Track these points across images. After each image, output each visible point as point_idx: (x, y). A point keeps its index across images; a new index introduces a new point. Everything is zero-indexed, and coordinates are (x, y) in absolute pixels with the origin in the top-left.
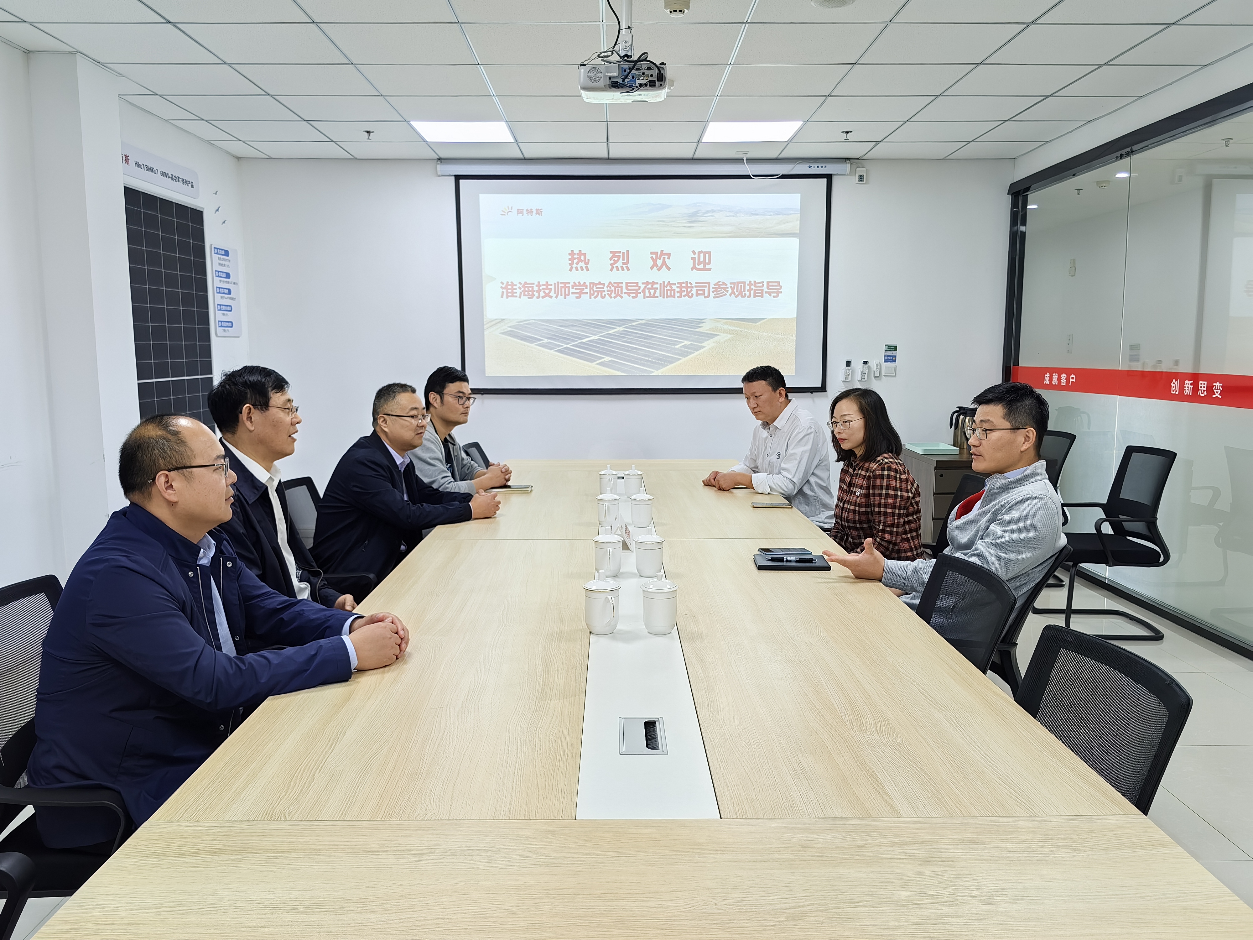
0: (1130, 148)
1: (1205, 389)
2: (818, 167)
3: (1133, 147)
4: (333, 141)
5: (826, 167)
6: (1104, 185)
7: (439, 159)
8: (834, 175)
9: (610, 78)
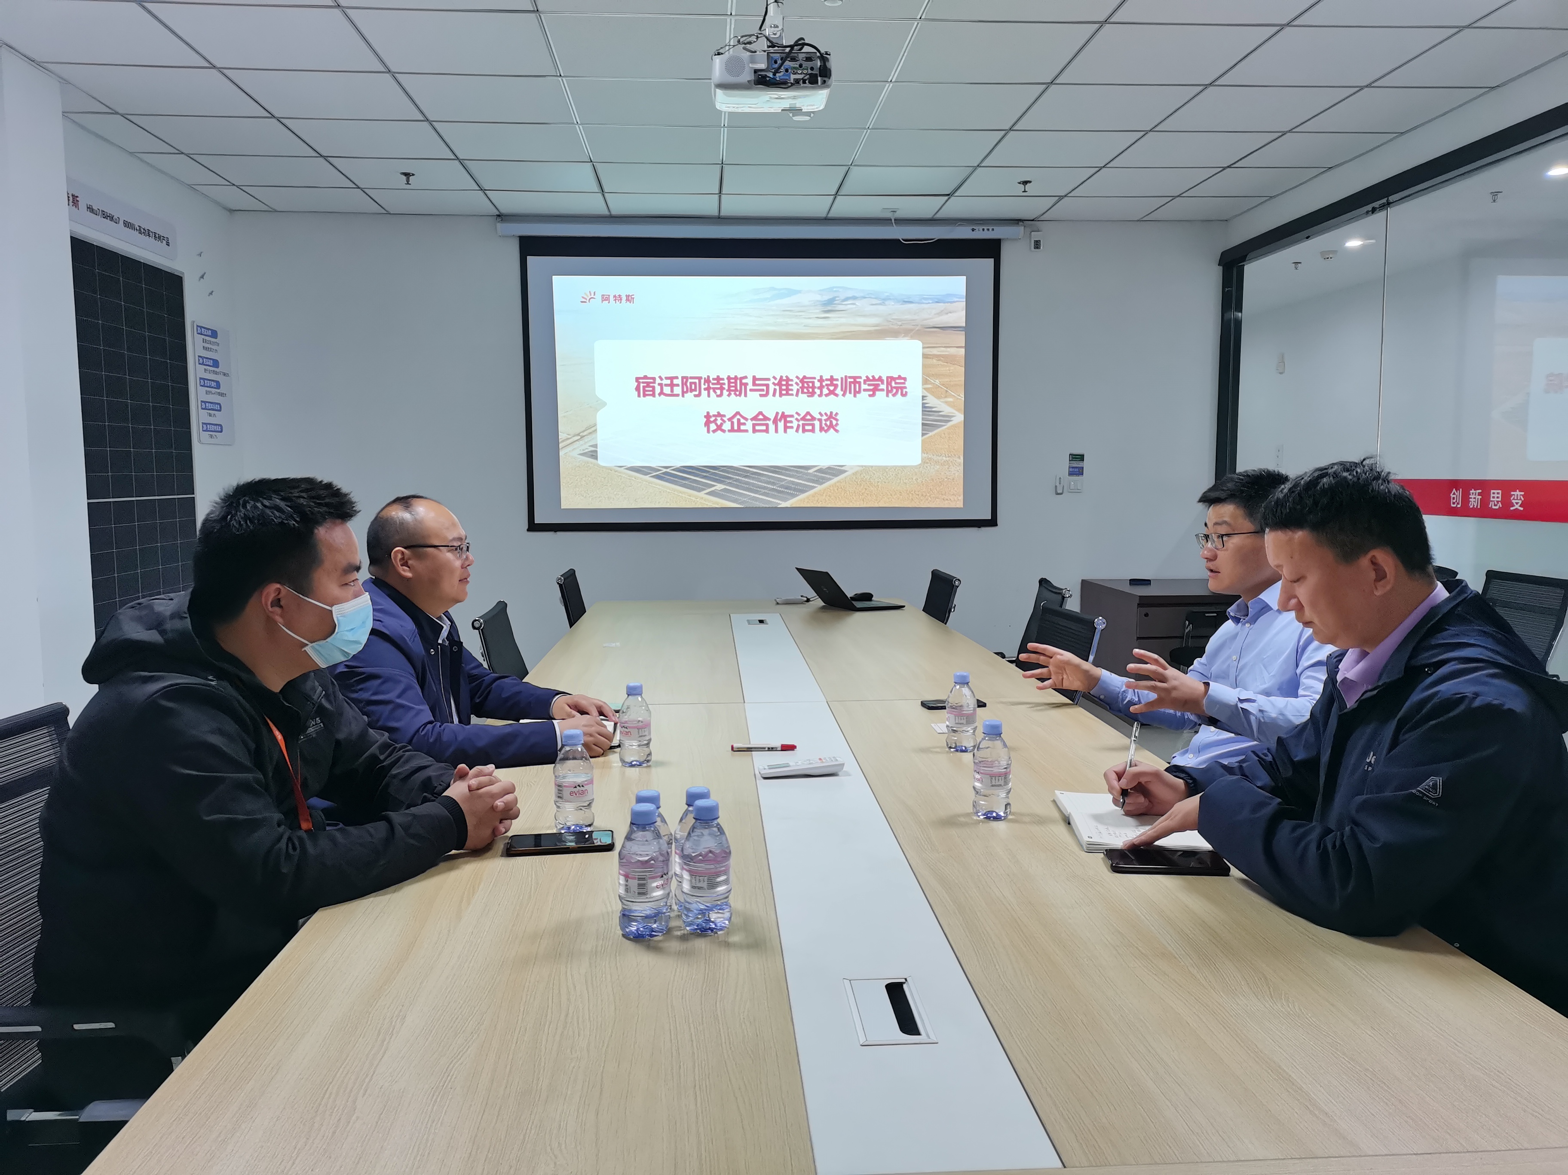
0: (1386, 199)
1: (1500, 500)
2: (983, 230)
3: (1390, 198)
4: (359, 188)
5: (993, 230)
6: (1331, 256)
7: (499, 216)
8: (1003, 239)
9: (756, 71)
